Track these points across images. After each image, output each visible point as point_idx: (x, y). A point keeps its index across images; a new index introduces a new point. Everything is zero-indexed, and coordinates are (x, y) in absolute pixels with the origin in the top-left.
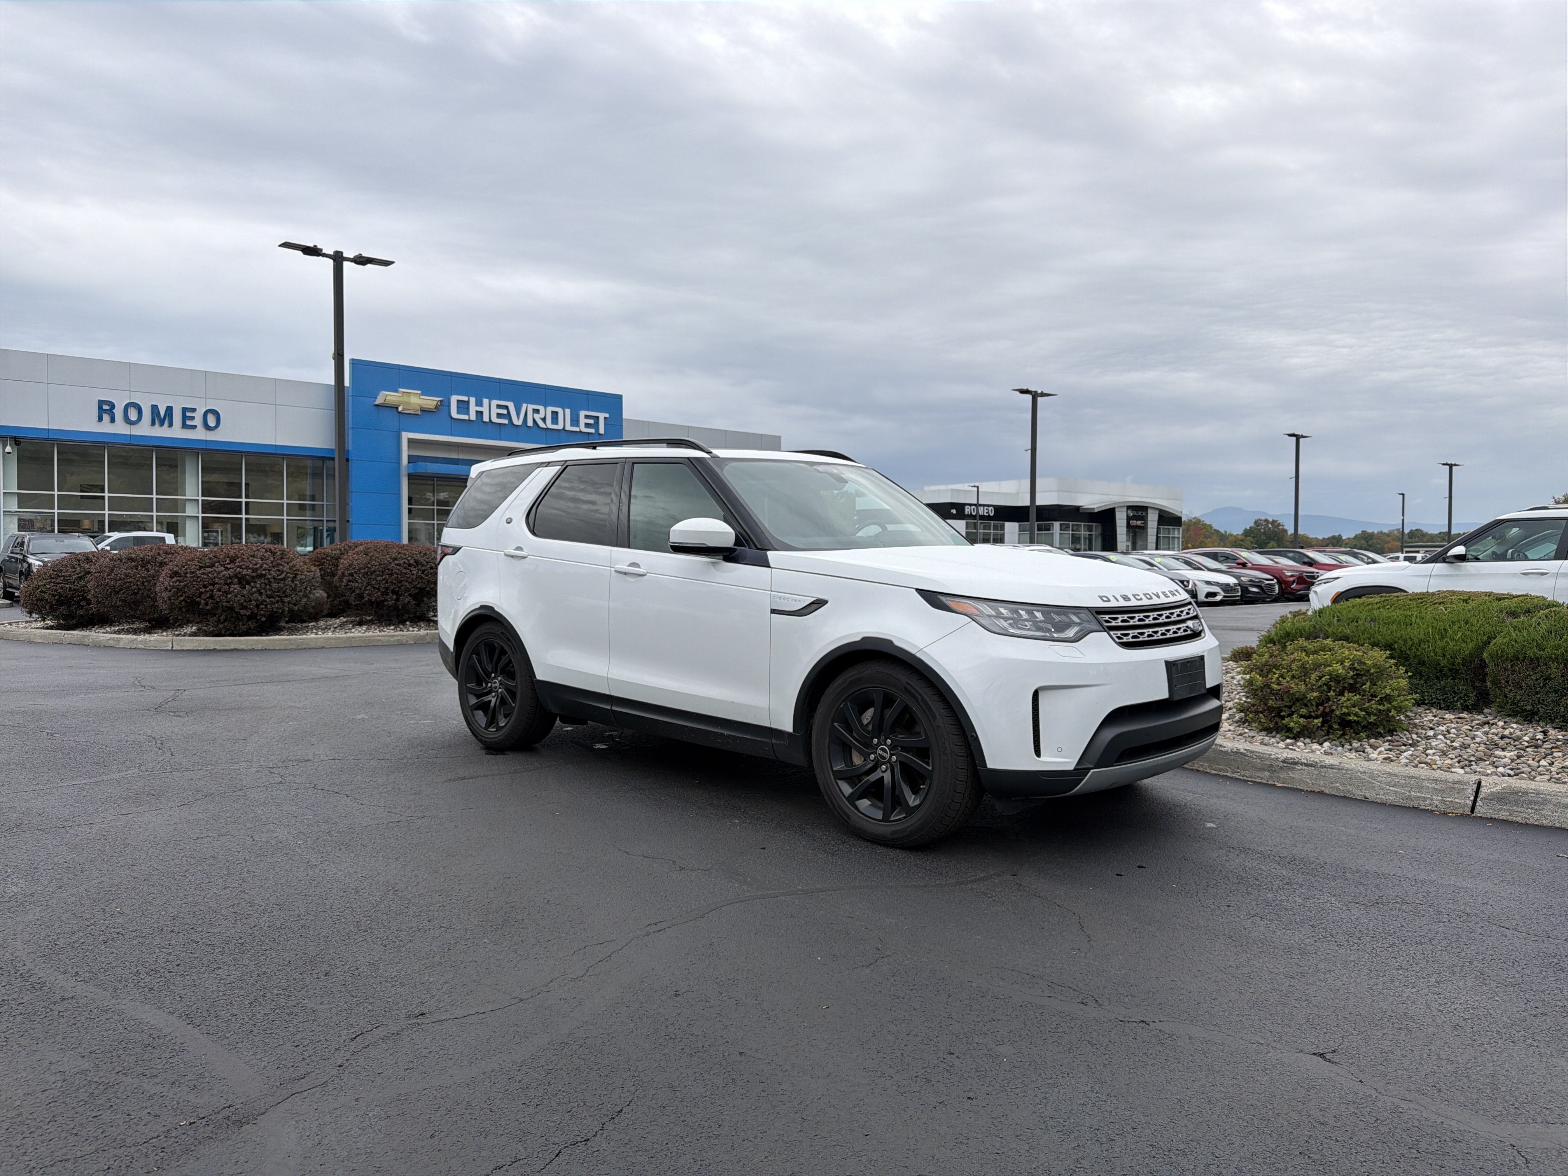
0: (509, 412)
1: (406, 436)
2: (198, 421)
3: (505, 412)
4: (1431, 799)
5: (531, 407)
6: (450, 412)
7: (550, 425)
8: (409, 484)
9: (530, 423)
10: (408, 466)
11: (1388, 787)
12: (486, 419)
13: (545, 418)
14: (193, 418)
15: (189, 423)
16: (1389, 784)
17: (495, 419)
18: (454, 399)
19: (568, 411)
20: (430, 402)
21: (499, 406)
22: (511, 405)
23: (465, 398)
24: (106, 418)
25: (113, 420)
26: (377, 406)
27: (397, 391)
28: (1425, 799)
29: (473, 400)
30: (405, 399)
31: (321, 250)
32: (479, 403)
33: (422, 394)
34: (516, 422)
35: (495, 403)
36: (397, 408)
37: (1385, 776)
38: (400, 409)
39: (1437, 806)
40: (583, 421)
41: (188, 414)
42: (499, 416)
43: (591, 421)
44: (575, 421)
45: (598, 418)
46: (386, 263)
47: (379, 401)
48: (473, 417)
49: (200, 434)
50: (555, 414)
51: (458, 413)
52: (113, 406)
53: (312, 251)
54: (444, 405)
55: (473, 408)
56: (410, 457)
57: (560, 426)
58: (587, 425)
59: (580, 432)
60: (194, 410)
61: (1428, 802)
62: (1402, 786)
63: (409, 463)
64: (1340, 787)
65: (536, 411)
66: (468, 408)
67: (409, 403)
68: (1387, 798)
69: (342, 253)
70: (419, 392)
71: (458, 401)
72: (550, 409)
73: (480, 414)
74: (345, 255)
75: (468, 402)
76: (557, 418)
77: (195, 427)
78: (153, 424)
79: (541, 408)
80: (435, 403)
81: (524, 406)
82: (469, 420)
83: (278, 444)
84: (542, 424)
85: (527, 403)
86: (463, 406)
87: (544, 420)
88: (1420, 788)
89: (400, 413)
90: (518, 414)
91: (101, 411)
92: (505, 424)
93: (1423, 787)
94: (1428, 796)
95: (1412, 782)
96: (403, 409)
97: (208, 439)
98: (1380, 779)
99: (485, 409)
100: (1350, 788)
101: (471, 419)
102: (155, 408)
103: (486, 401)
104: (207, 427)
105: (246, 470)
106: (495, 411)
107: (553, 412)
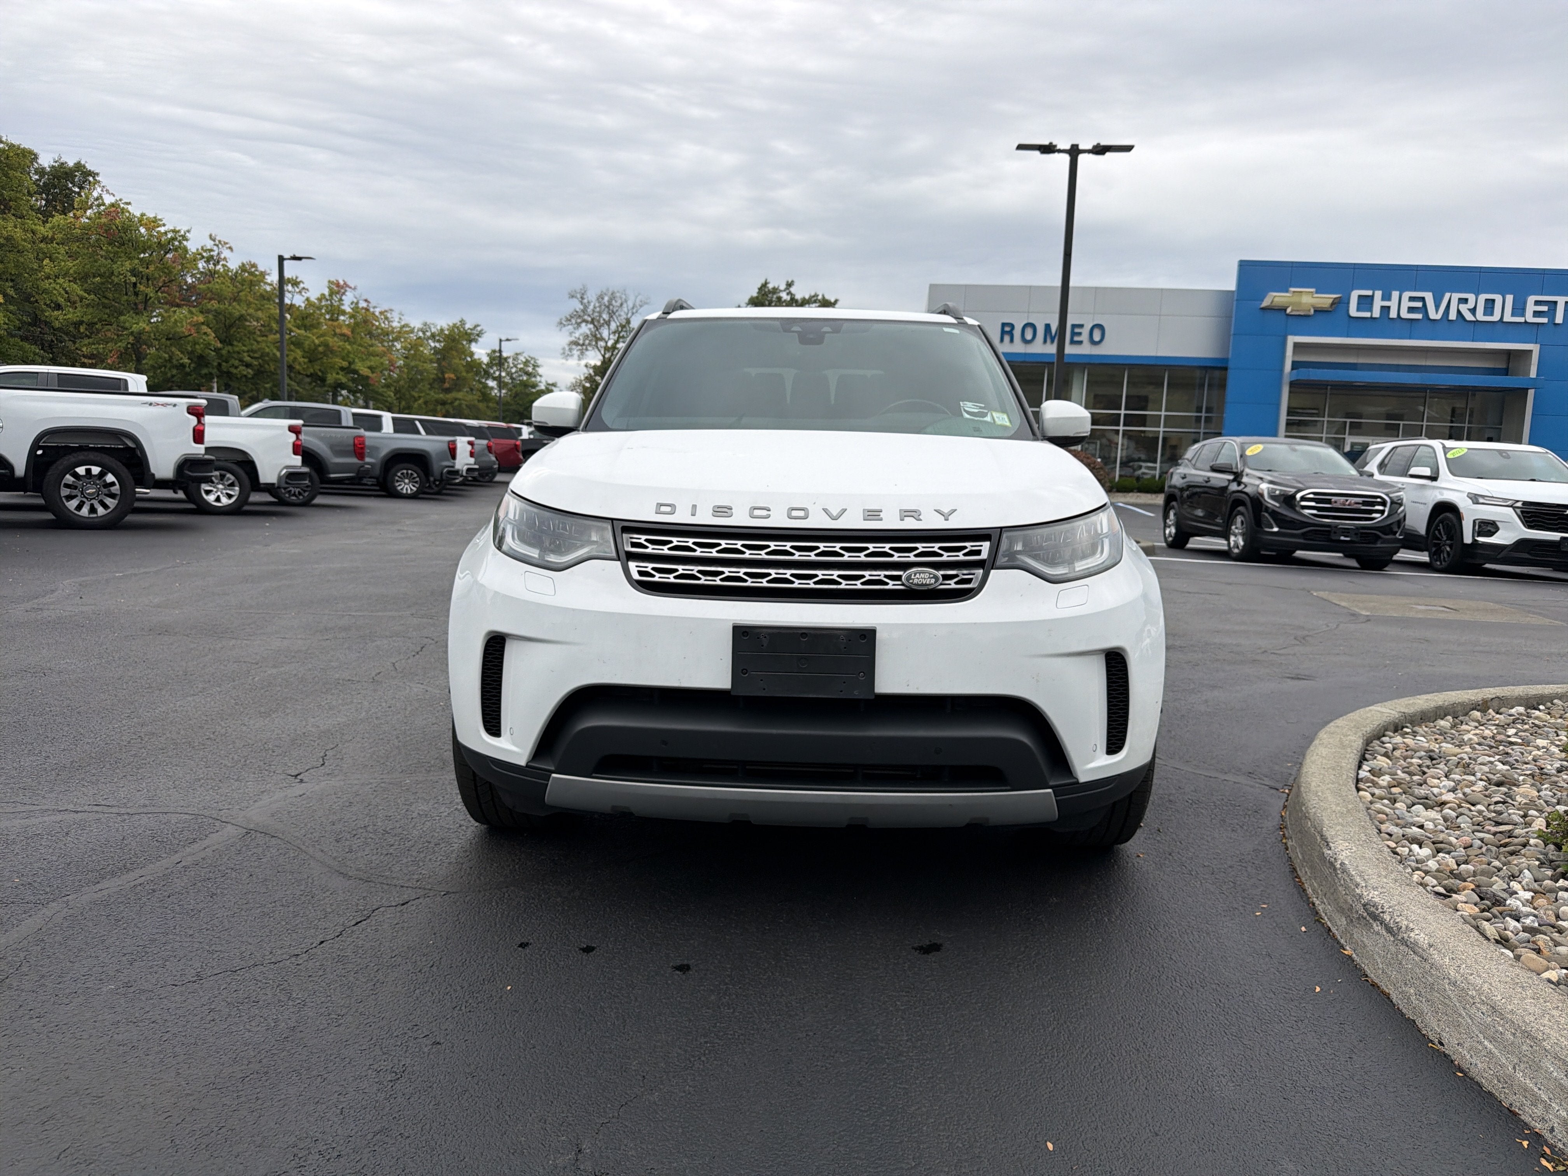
0: (1425, 305)
1: (1292, 340)
2: (1085, 337)
3: (1419, 304)
4: (1547, 1108)
5: (1456, 296)
6: (1348, 310)
7: (1480, 316)
8: (1290, 392)
9: (1453, 316)
10: (1290, 373)
11: (1481, 1036)
12: (1393, 314)
13: (1475, 308)
14: (1080, 334)
15: (1076, 339)
16: (1484, 1029)
17: (1405, 314)
18: (1355, 295)
19: (1510, 298)
20: (1325, 300)
21: (1412, 299)
22: (1429, 297)
23: (1369, 293)
24: (1007, 338)
25: (1012, 341)
26: (1262, 309)
27: (1287, 291)
28: (1536, 1101)
29: (1378, 294)
30: (1295, 299)
31: (1056, 146)
32: (1387, 297)
33: (1317, 293)
34: (1433, 315)
35: (1407, 295)
36: (1285, 310)
37: (1484, 1008)
38: (1289, 310)
39: (1552, 1130)
40: (1531, 308)
41: (1077, 330)
42: (1411, 310)
43: (1545, 308)
44: (1519, 308)
45: (1555, 303)
46: (1128, 148)
47: (1265, 304)
48: (1376, 313)
49: (1086, 349)
50: (1490, 305)
51: (1358, 310)
52: (1012, 326)
53: (1048, 149)
54: (1341, 304)
55: (1378, 303)
56: (1294, 363)
57: (1496, 317)
58: (1537, 314)
59: (1526, 322)
60: (1081, 326)
61: (1539, 1111)
62: (1507, 1048)
63: (1292, 369)
64: (1413, 998)
65: (1465, 301)
66: (1372, 304)
67: (1300, 303)
68: (1473, 1061)
69: (1077, 146)
70: (1313, 290)
71: (1360, 296)
72: (1483, 297)
73: (1385, 310)
74: (1081, 147)
75: (1372, 297)
76: (1493, 308)
77: (1080, 342)
78: (1045, 342)
79: (1471, 297)
80: (1331, 301)
81: (1447, 295)
82: (1371, 318)
83: (1159, 354)
84: (1469, 317)
85: (1452, 292)
86: (1366, 302)
87: (1473, 311)
88: (1535, 1067)
89: (1288, 315)
90: (1437, 307)
91: (1003, 333)
92: (1418, 320)
93: (1540, 1068)
94: (1544, 1097)
95: (1525, 1048)
96: (1292, 311)
97: (1093, 353)
98: (1473, 1010)
99: (1393, 304)
100: (1425, 1007)
101: (1374, 316)
102: (1048, 327)
103: (1395, 294)
104: (1093, 342)
105: (1128, 382)
106: (1406, 304)
107: (1487, 300)
